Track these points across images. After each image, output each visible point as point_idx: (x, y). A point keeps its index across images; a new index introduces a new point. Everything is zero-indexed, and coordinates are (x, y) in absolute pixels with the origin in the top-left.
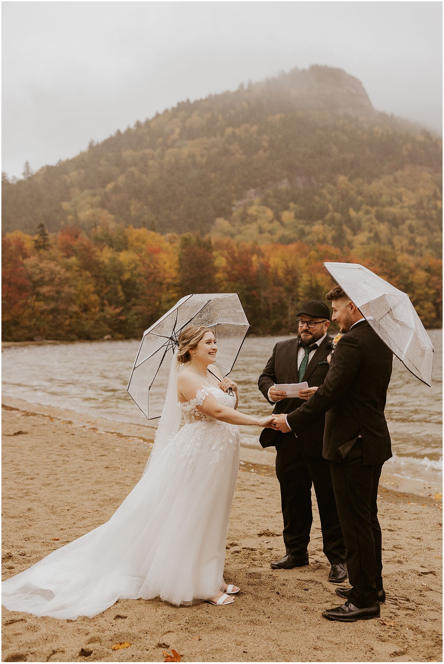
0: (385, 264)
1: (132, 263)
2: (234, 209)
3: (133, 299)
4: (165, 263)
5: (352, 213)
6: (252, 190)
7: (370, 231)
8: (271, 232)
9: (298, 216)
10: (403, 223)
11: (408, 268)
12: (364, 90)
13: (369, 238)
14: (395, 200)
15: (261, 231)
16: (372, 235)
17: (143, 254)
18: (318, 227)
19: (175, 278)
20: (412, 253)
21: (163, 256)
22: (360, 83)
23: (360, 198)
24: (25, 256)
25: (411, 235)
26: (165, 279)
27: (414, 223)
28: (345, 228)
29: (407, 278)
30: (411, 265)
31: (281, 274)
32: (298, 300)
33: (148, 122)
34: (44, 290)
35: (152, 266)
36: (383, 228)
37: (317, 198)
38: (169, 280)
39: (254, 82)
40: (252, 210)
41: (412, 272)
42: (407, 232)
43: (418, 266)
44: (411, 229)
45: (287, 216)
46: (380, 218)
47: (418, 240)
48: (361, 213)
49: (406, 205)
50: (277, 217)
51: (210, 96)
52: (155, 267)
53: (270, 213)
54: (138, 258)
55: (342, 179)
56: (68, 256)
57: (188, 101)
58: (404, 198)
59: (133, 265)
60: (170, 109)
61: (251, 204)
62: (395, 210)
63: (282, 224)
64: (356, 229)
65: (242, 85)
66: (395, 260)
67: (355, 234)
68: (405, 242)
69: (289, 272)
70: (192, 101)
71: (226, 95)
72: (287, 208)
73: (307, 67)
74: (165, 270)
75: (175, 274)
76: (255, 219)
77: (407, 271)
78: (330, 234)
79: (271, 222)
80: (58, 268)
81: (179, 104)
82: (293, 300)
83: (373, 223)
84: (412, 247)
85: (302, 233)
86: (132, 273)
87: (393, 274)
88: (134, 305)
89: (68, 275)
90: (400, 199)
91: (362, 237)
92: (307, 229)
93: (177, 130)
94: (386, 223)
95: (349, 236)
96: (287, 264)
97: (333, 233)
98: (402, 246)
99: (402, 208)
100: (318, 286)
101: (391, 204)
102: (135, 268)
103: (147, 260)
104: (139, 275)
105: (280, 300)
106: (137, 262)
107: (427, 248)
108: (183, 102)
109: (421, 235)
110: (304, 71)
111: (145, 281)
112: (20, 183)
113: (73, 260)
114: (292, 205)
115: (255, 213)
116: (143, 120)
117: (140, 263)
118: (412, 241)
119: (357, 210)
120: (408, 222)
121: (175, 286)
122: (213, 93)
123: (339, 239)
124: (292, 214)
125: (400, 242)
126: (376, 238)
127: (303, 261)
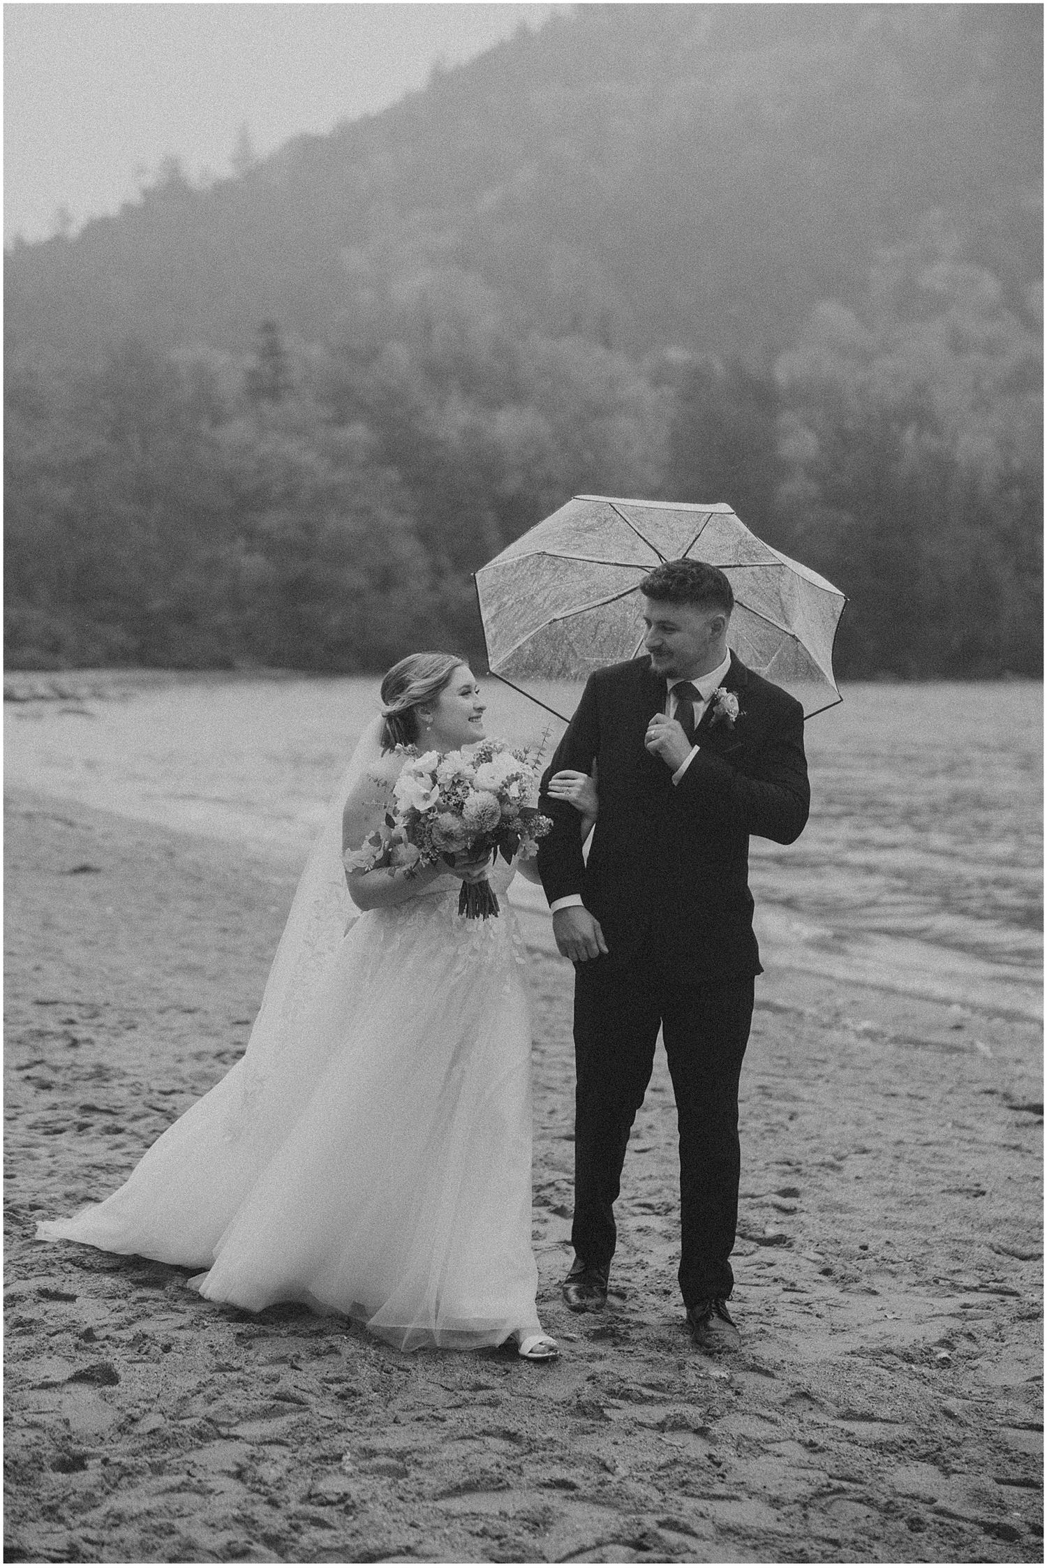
1: (530, 443)
2: (874, 271)
4: (627, 445)
6: (936, 213)
8: (991, 349)
17: (564, 417)
21: (622, 424)
24: (218, 419)
34: (270, 521)
50: (1014, 301)
53: (989, 287)
54: (549, 429)
56: (341, 421)
59: (534, 451)
61: (932, 257)
76: (939, 305)
79: (992, 315)
80: (309, 458)
86: (527, 474)
89: (341, 476)
102: (539, 458)
103: (577, 438)
106: (546, 442)
112: (222, 189)
113: (358, 432)
115: (941, 286)
117: (555, 445)
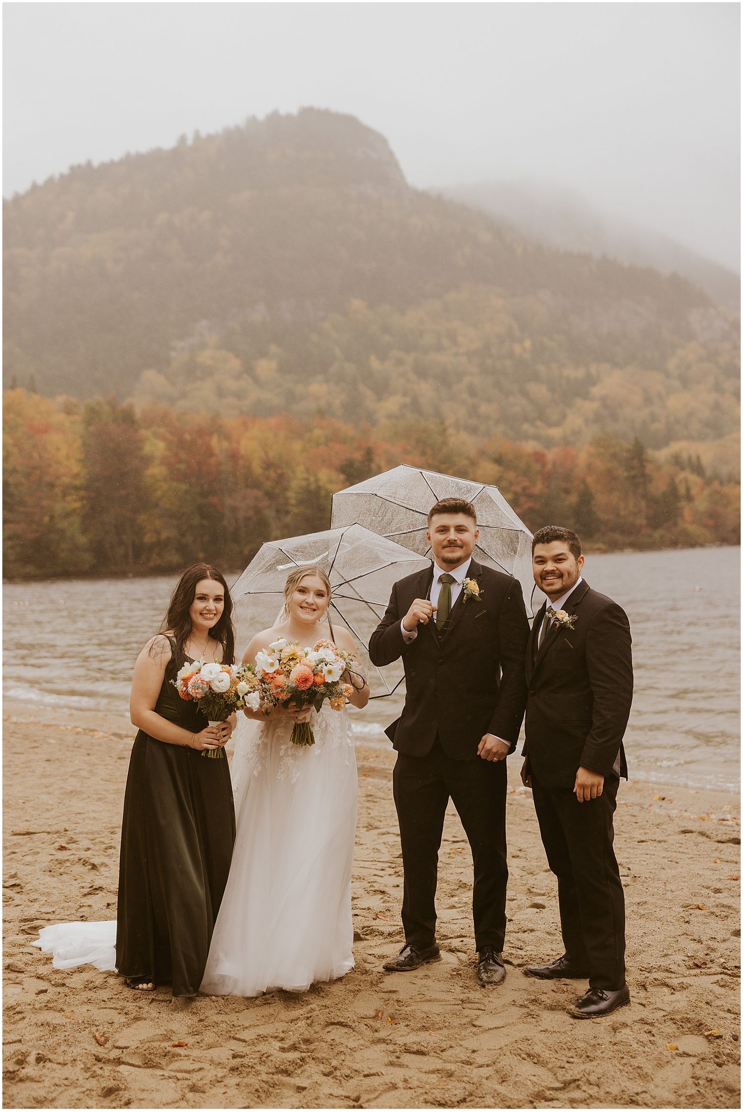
0: (429, 452)
2: (173, 354)
4: (58, 449)
5: (375, 363)
6: (204, 323)
7: (405, 394)
8: (238, 395)
9: (284, 369)
10: (460, 381)
11: (468, 458)
12: (391, 154)
13: (403, 407)
14: (445, 342)
15: (221, 393)
16: (408, 400)
17: (19, 434)
18: (318, 388)
19: (76, 476)
20: (473, 430)
21: (54, 438)
22: (384, 141)
23: (387, 338)
25: (471, 401)
26: (58, 478)
27: (477, 380)
28: (362, 388)
30: (473, 452)
31: (257, 469)
32: (287, 512)
33: (17, 200)
35: (35, 455)
36: (426, 390)
37: (314, 337)
38: (66, 480)
39: (203, 134)
40: (205, 357)
41: (473, 463)
42: (465, 396)
43: (482, 453)
44: (472, 392)
45: (266, 367)
46: (421, 372)
47: (484, 408)
48: (389, 364)
49: (463, 350)
50: (249, 370)
51: (128, 156)
52: (41, 457)
54: (10, 441)
55: (357, 304)
57: (89, 164)
58: (460, 339)
60: (57, 176)
62: (445, 359)
63: (256, 380)
64: (382, 390)
65: (183, 139)
66: (445, 443)
67: (380, 399)
68: (462, 412)
69: (270, 465)
70: (96, 163)
71: (157, 155)
72: (264, 354)
73: (294, 111)
74: (58, 463)
75: (76, 468)
77: (465, 462)
78: (339, 399)
79: (238, 377)
81: (72, 169)
82: (278, 511)
83: (408, 380)
84: (473, 422)
85: (291, 397)
90: (454, 341)
91: (391, 404)
92: (299, 389)
93: (71, 215)
94: (431, 380)
95: (370, 401)
96: (266, 453)
97: (344, 396)
98: (458, 420)
99: (456, 355)
100: (319, 488)
101: (439, 348)
102: (7, 458)
103: (28, 446)
104: (14, 471)
105: (258, 511)
106: (10, 449)
107: (497, 422)
108: (79, 166)
109: (488, 401)
110: (289, 117)
111: (24, 480)
114: (274, 349)
117: (15, 450)
118: (473, 411)
119: (383, 358)
120: (467, 380)
121: (77, 488)
122: (133, 152)
123: (352, 409)
124: (274, 365)
125: (453, 413)
126: (415, 405)
127: (297, 446)
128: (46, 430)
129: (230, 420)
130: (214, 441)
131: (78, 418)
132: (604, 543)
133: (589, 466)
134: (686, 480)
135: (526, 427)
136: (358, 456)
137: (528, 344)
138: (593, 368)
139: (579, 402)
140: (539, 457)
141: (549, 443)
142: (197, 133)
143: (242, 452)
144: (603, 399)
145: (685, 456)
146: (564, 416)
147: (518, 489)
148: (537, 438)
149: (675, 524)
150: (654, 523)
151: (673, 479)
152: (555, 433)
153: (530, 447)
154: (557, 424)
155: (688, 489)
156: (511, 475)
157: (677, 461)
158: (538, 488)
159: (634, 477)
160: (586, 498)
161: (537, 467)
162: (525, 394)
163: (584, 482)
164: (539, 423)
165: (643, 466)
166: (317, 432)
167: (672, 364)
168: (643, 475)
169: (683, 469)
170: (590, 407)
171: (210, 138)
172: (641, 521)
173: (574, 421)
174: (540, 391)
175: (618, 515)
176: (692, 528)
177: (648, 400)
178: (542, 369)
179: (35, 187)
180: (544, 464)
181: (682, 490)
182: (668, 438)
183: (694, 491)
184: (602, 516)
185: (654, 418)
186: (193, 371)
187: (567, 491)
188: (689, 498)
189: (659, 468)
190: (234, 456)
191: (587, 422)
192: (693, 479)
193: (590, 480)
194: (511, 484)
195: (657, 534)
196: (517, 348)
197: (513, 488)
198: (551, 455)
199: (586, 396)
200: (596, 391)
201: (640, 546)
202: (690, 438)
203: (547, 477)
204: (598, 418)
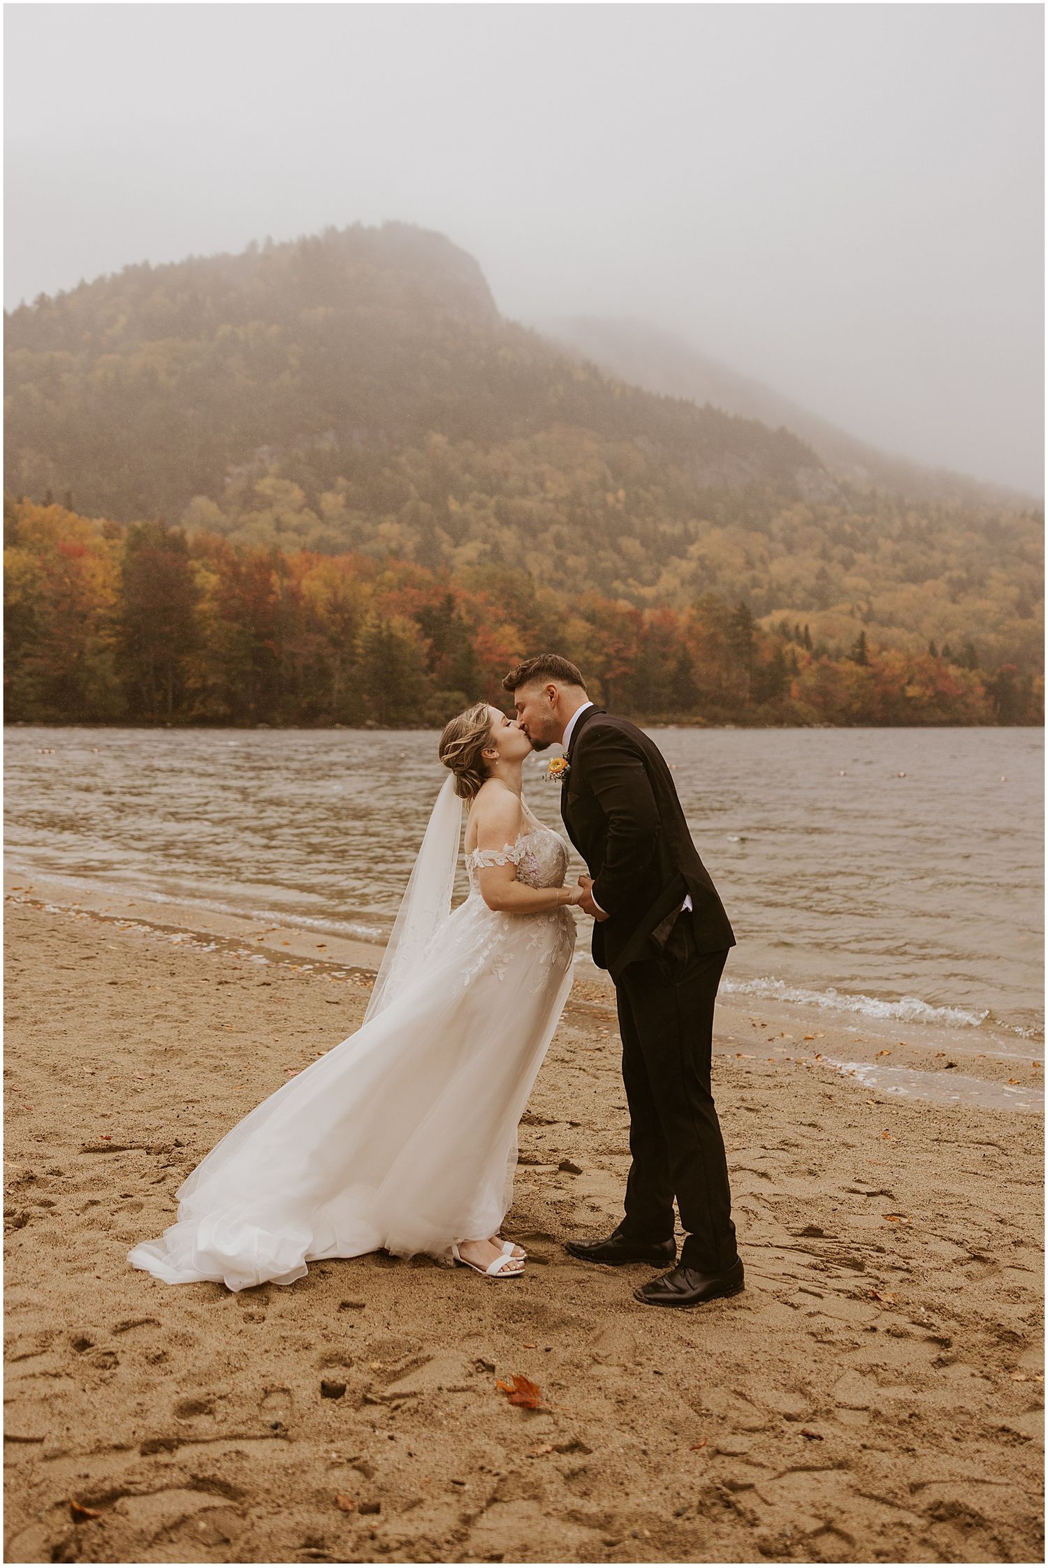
0: (514, 602)
1: (25, 572)
2: (228, 480)
3: (26, 645)
4: (93, 576)
5: (453, 506)
6: (265, 448)
7: (485, 541)
8: (299, 530)
9: (350, 504)
10: (546, 530)
11: (556, 613)
12: (482, 279)
13: (483, 554)
14: (532, 486)
15: (279, 527)
16: (488, 547)
17: (49, 556)
18: (389, 528)
19: (112, 608)
20: (559, 584)
21: (89, 562)
22: (476, 265)
23: (468, 478)
25: (558, 552)
26: (91, 608)
27: (565, 530)
28: (438, 531)
29: (555, 631)
30: (562, 607)
31: (321, 610)
32: (353, 663)
33: (62, 298)
35: (67, 580)
36: (509, 537)
37: (387, 472)
38: (100, 611)
40: (265, 486)
41: (563, 620)
42: (551, 547)
43: (573, 609)
44: (559, 542)
45: (331, 501)
46: (504, 517)
47: (571, 561)
48: (468, 506)
49: (550, 496)
50: (312, 504)
51: (190, 260)
52: (73, 584)
53: (297, 494)
54: (38, 564)
55: (438, 439)
57: (146, 264)
58: (548, 484)
59: (29, 577)
60: (109, 276)
61: (263, 474)
62: (529, 504)
63: (320, 515)
64: (460, 534)
65: (253, 245)
66: (531, 596)
67: (457, 545)
68: (548, 564)
69: (337, 607)
70: (154, 265)
72: (330, 487)
73: (379, 224)
74: (92, 591)
75: (113, 599)
76: (268, 503)
77: (555, 618)
78: (411, 542)
79: (299, 511)
81: (126, 268)
82: (343, 661)
83: (489, 526)
84: (559, 575)
85: (358, 536)
86: (24, 592)
87: (529, 621)
88: (26, 655)
90: (542, 486)
91: (470, 550)
92: (368, 528)
93: (122, 320)
94: (514, 527)
95: (446, 548)
96: (335, 594)
97: (417, 539)
98: (542, 572)
99: (543, 501)
100: (391, 636)
101: (524, 492)
102: (33, 581)
103: (59, 570)
104: (41, 597)
105: (320, 659)
106: (36, 571)
107: (586, 577)
108: (135, 266)
109: (577, 553)
110: (373, 231)
111: (51, 609)
114: (341, 481)
115: (268, 492)
116: (52, 293)
117: (44, 574)
118: (560, 563)
119: (462, 499)
120: (554, 529)
121: (112, 621)
122: (196, 255)
123: (427, 553)
124: (341, 499)
125: (539, 564)
126: (496, 554)
127: (367, 588)
128: (80, 553)
129: (292, 555)
130: (274, 578)
131: (119, 543)
132: (703, 716)
133: (690, 630)
134: (793, 651)
135: (617, 585)
136: (436, 602)
137: (621, 494)
138: (692, 525)
139: (675, 560)
140: (635, 617)
141: (641, 602)
142: (269, 240)
143: (305, 592)
144: (701, 559)
145: (792, 626)
146: (658, 575)
147: (611, 651)
148: (627, 597)
149: (781, 700)
150: (760, 696)
151: (779, 651)
152: (648, 592)
153: (624, 605)
154: (651, 583)
155: (794, 662)
156: (604, 635)
157: (784, 631)
158: (633, 651)
159: (739, 645)
160: (685, 665)
161: (632, 628)
162: (618, 550)
163: (684, 649)
164: (631, 581)
165: (750, 635)
166: (389, 574)
167: (775, 526)
168: (749, 644)
169: (790, 640)
170: (687, 567)
171: (284, 247)
172: (745, 694)
173: (668, 581)
174: (631, 545)
175: (720, 686)
176: (799, 705)
177: (750, 564)
178: (636, 522)
179: (83, 286)
180: (640, 625)
181: (788, 663)
182: (771, 605)
183: (801, 665)
184: (702, 687)
185: (755, 583)
186: (250, 500)
187: (664, 657)
188: (797, 672)
189: (764, 637)
190: (294, 596)
191: (683, 583)
192: (800, 650)
193: (691, 645)
194: (604, 645)
195: (762, 709)
196: (610, 498)
197: (605, 650)
198: (648, 615)
199: (683, 555)
200: (693, 550)
201: (743, 722)
202: (793, 606)
203: (644, 640)
204: (694, 580)
